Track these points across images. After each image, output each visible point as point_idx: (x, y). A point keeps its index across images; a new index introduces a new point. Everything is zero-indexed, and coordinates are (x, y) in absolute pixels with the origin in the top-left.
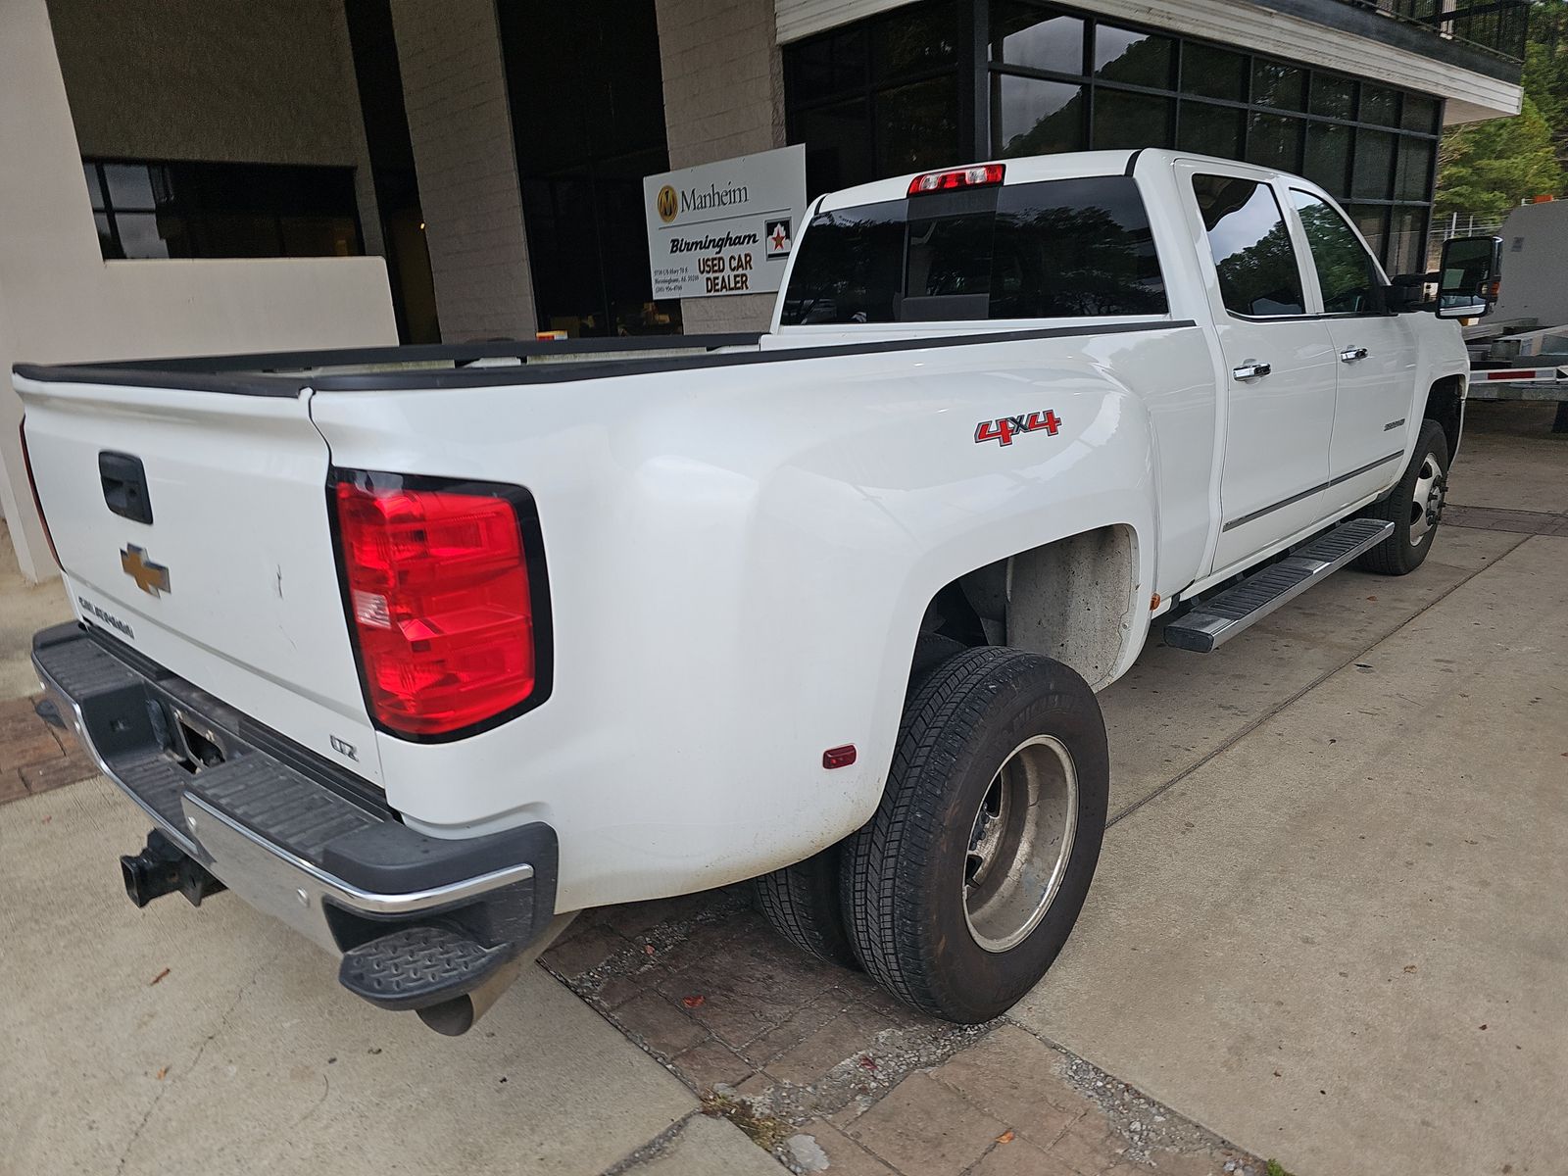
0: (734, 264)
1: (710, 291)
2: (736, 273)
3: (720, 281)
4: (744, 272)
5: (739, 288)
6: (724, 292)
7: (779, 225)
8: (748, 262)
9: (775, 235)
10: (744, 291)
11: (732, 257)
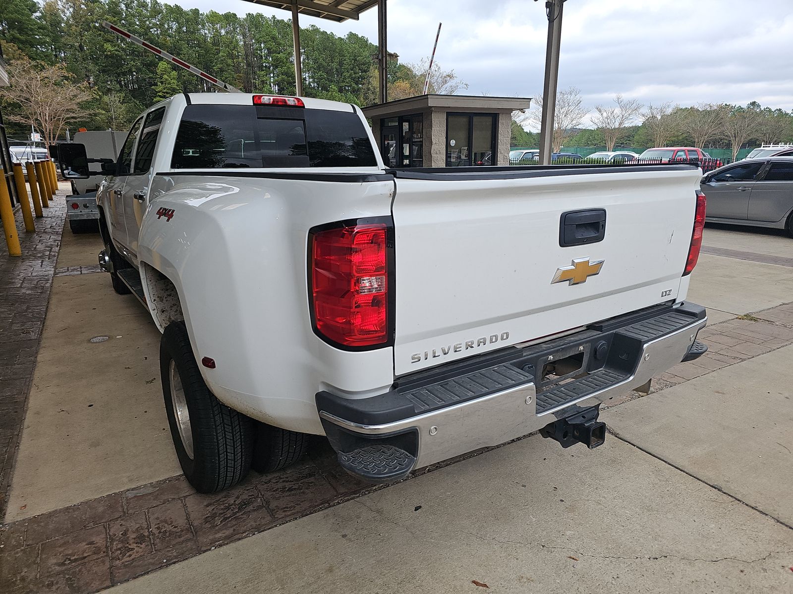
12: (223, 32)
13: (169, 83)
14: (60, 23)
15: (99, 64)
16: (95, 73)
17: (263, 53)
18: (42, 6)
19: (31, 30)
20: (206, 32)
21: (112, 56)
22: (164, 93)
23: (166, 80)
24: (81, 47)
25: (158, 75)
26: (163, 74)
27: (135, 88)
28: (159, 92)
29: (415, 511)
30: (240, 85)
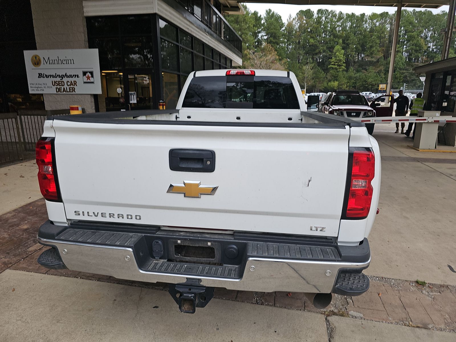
0: (69, 84)
2: (70, 86)
3: (62, 89)
5: (71, 92)
6: (64, 93)
7: (88, 73)
9: (87, 75)
11: (68, 82)
12: (378, 24)
13: (339, 57)
14: (293, 31)
17: (401, 34)
18: (286, 24)
19: (279, 37)
20: (367, 26)
21: (312, 45)
22: (335, 62)
23: (338, 55)
24: (299, 42)
25: (334, 53)
26: (336, 52)
27: (320, 61)
28: (332, 62)
29: (153, 308)
30: (381, 55)
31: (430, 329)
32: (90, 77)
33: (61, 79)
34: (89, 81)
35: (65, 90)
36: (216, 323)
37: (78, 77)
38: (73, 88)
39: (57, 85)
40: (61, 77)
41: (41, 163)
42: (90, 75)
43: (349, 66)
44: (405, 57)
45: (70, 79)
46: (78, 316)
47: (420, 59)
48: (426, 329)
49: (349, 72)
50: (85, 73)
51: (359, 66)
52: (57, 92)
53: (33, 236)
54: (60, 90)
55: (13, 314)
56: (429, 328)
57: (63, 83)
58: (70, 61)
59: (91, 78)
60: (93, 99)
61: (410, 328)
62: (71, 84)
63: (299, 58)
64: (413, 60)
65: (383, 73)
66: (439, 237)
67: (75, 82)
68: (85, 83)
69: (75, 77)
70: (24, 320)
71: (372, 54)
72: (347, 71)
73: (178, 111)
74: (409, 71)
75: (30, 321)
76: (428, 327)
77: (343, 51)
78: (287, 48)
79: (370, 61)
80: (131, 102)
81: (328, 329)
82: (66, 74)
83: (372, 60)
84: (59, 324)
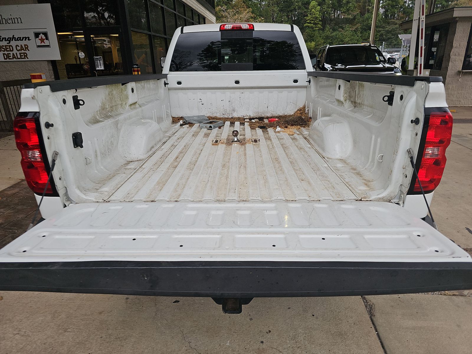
0: (19, 48)
1: (6, 59)
2: (20, 52)
3: (11, 55)
4: (25, 52)
5: (23, 58)
6: (15, 60)
7: (41, 34)
8: (27, 48)
9: (40, 38)
10: (26, 59)
11: (17, 46)
13: (315, 14)
15: (280, 6)
16: (277, 12)
22: (310, 20)
23: (313, 12)
25: (309, 10)
26: (312, 9)
27: (296, 18)
28: (308, 20)
29: (173, 302)
30: (357, 12)
31: (466, 296)
32: (44, 39)
33: (8, 43)
34: (43, 44)
35: (15, 56)
36: (247, 312)
37: (29, 40)
38: (24, 53)
39: (4, 50)
40: (8, 40)
41: (23, 147)
42: (44, 37)
43: (325, 24)
44: (381, 13)
45: (19, 43)
46: (88, 322)
47: (396, 16)
48: (462, 296)
49: (325, 32)
50: (37, 35)
51: (336, 24)
52: (5, 59)
53: (10, 232)
54: (8, 56)
55: (7, 328)
56: (465, 294)
57: (11, 47)
58: (16, 20)
59: (45, 41)
60: (51, 67)
61: (447, 297)
62: (22, 49)
63: (273, 16)
64: (389, 17)
65: (359, 31)
66: (449, 199)
67: (26, 47)
68: (38, 46)
69: (25, 40)
70: (23, 333)
71: (348, 10)
72: (323, 30)
73: (165, 76)
74: (385, 29)
75: (30, 334)
76: (463, 294)
77: (319, 7)
78: (260, 5)
79: (346, 19)
80: (97, 69)
81: (366, 307)
82: (13, 36)
83: (349, 17)
84: (67, 334)
